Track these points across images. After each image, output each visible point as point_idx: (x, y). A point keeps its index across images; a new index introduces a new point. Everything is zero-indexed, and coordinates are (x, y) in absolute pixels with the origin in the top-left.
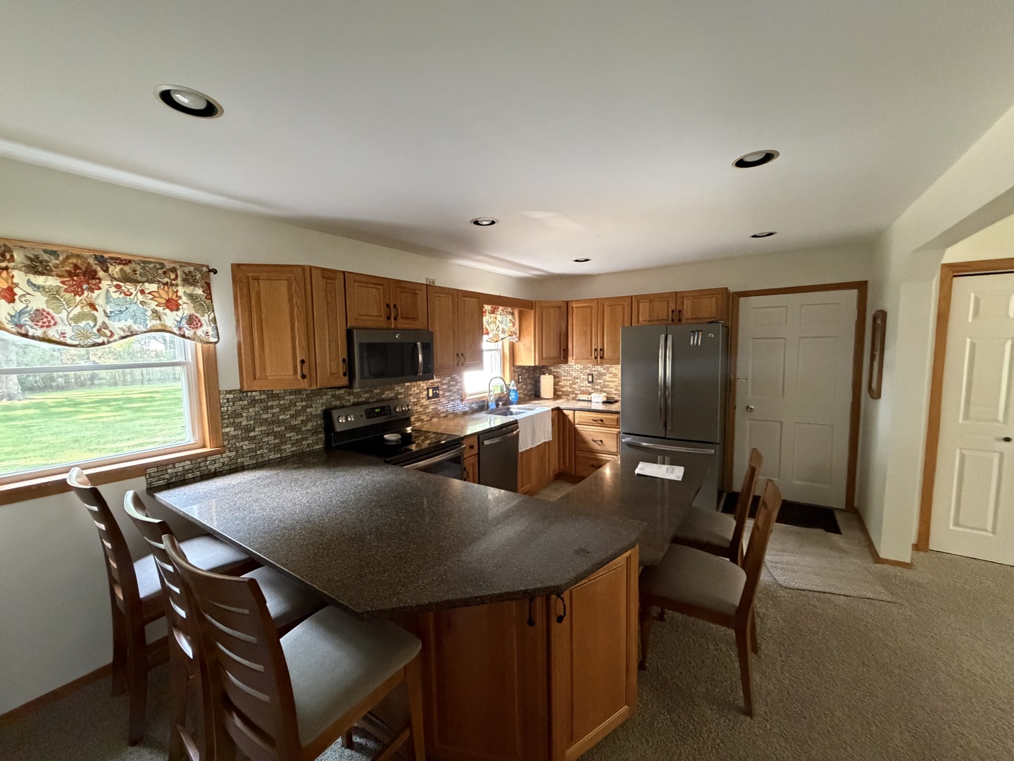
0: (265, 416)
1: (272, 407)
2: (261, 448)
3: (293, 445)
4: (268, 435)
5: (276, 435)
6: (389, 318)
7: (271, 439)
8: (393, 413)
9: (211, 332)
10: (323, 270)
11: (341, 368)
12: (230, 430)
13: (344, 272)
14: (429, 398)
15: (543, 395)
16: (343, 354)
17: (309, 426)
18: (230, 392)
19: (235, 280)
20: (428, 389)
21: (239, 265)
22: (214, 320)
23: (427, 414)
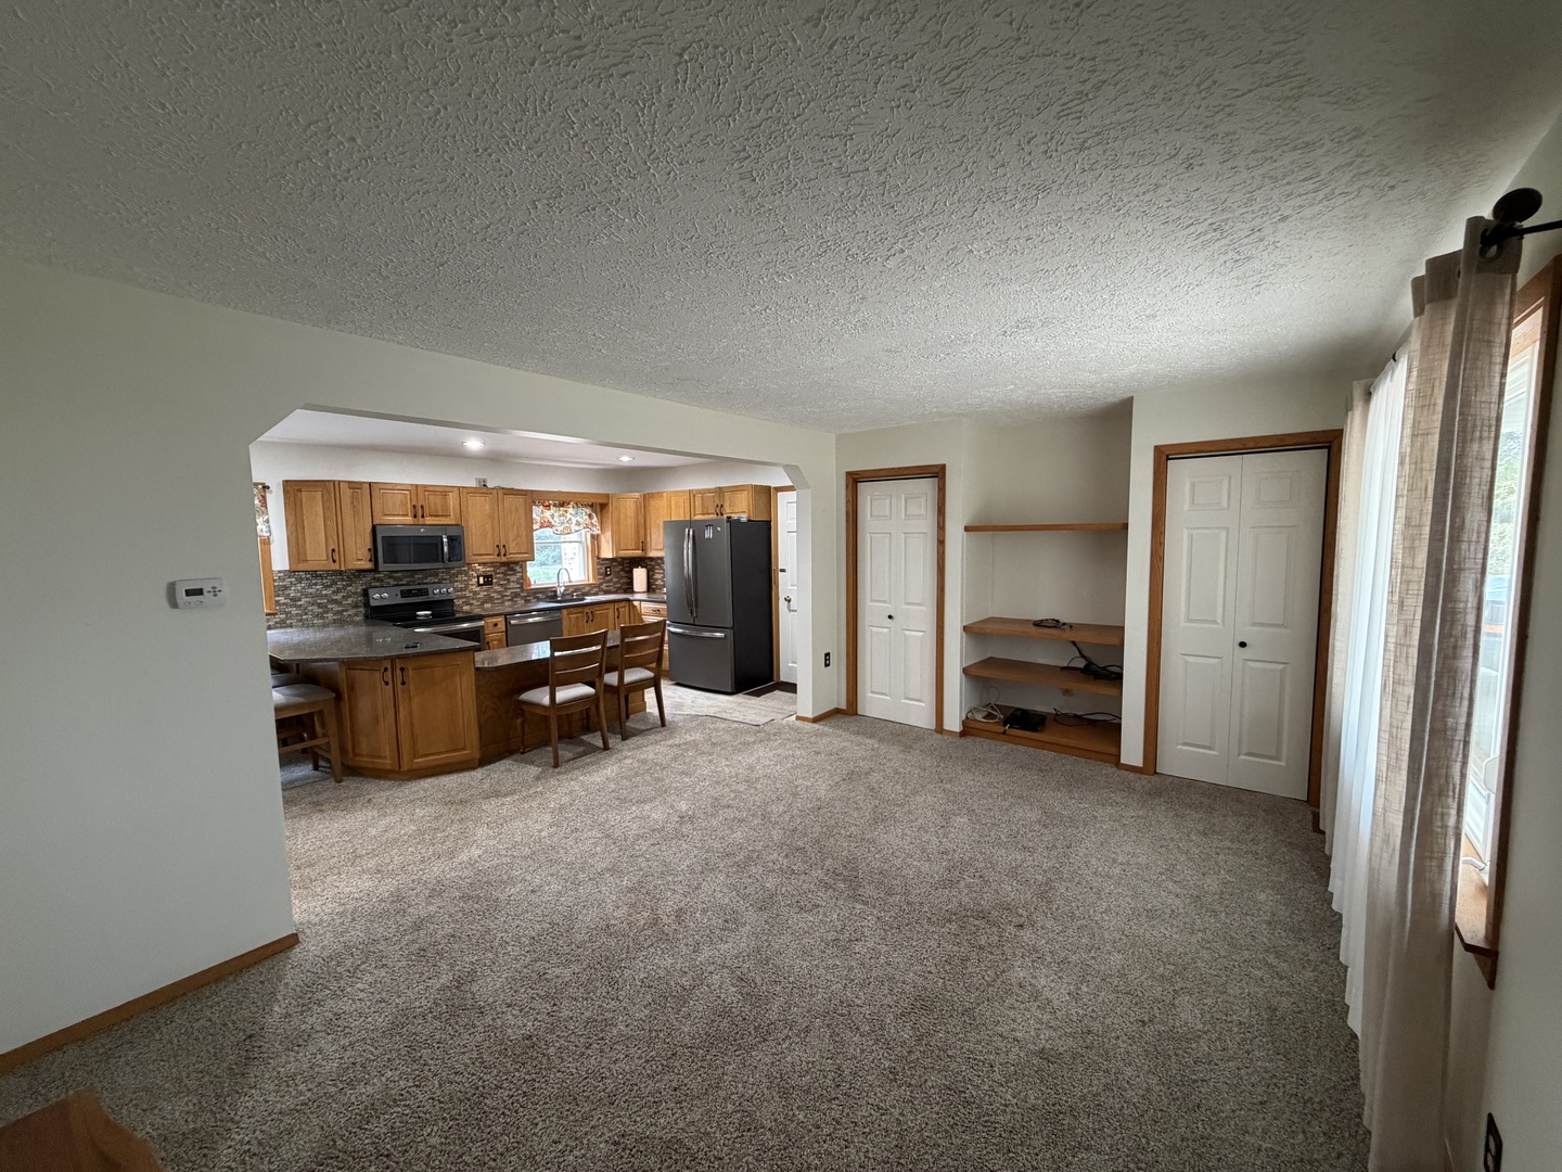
0: (310, 590)
1: (316, 584)
2: (306, 614)
3: (335, 614)
4: (313, 605)
5: (319, 605)
6: (415, 516)
7: (315, 609)
8: (431, 595)
9: (264, 530)
10: (349, 482)
11: (368, 555)
12: (282, 599)
13: (370, 483)
14: (479, 585)
15: (636, 589)
16: (369, 545)
17: (350, 601)
18: (279, 572)
19: (286, 492)
20: (478, 577)
21: (287, 481)
22: (267, 521)
23: (478, 600)
